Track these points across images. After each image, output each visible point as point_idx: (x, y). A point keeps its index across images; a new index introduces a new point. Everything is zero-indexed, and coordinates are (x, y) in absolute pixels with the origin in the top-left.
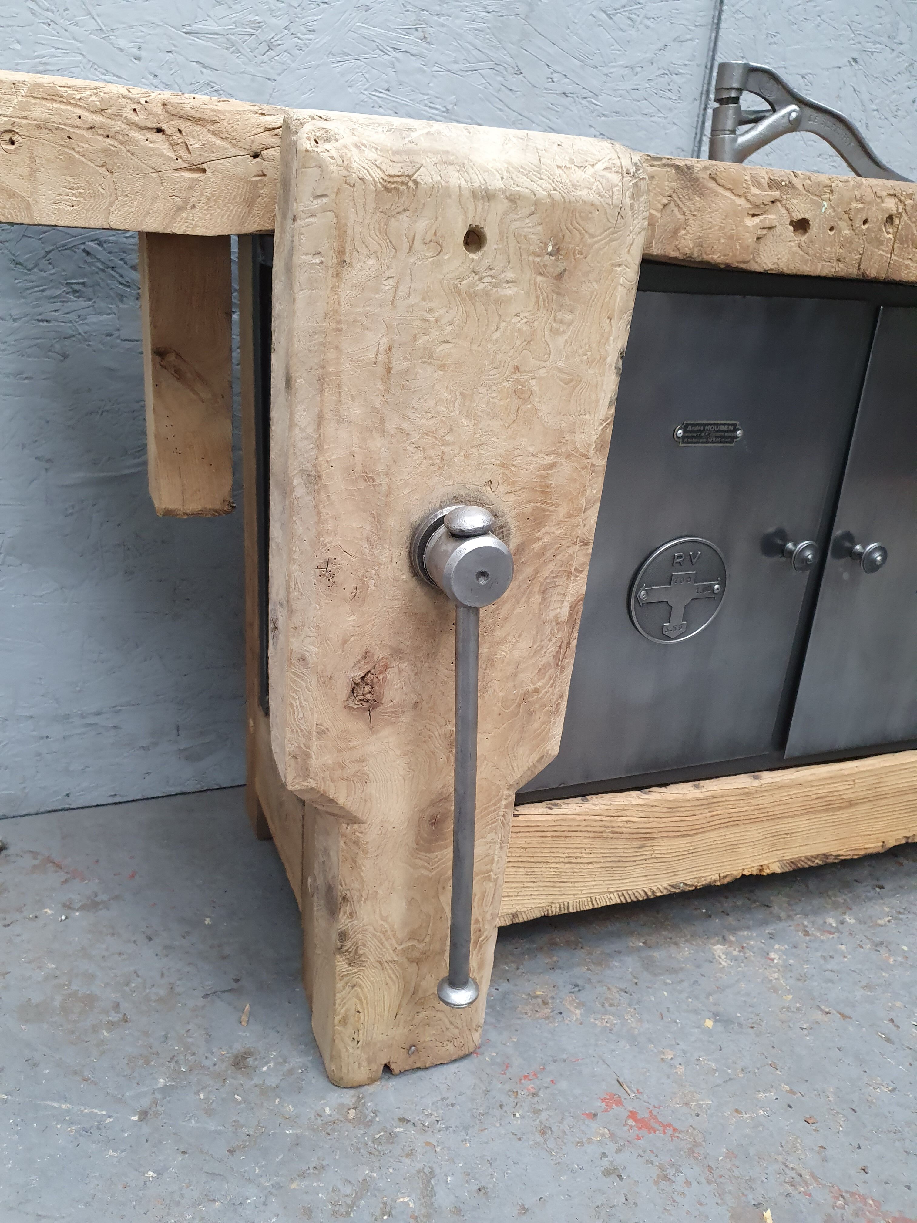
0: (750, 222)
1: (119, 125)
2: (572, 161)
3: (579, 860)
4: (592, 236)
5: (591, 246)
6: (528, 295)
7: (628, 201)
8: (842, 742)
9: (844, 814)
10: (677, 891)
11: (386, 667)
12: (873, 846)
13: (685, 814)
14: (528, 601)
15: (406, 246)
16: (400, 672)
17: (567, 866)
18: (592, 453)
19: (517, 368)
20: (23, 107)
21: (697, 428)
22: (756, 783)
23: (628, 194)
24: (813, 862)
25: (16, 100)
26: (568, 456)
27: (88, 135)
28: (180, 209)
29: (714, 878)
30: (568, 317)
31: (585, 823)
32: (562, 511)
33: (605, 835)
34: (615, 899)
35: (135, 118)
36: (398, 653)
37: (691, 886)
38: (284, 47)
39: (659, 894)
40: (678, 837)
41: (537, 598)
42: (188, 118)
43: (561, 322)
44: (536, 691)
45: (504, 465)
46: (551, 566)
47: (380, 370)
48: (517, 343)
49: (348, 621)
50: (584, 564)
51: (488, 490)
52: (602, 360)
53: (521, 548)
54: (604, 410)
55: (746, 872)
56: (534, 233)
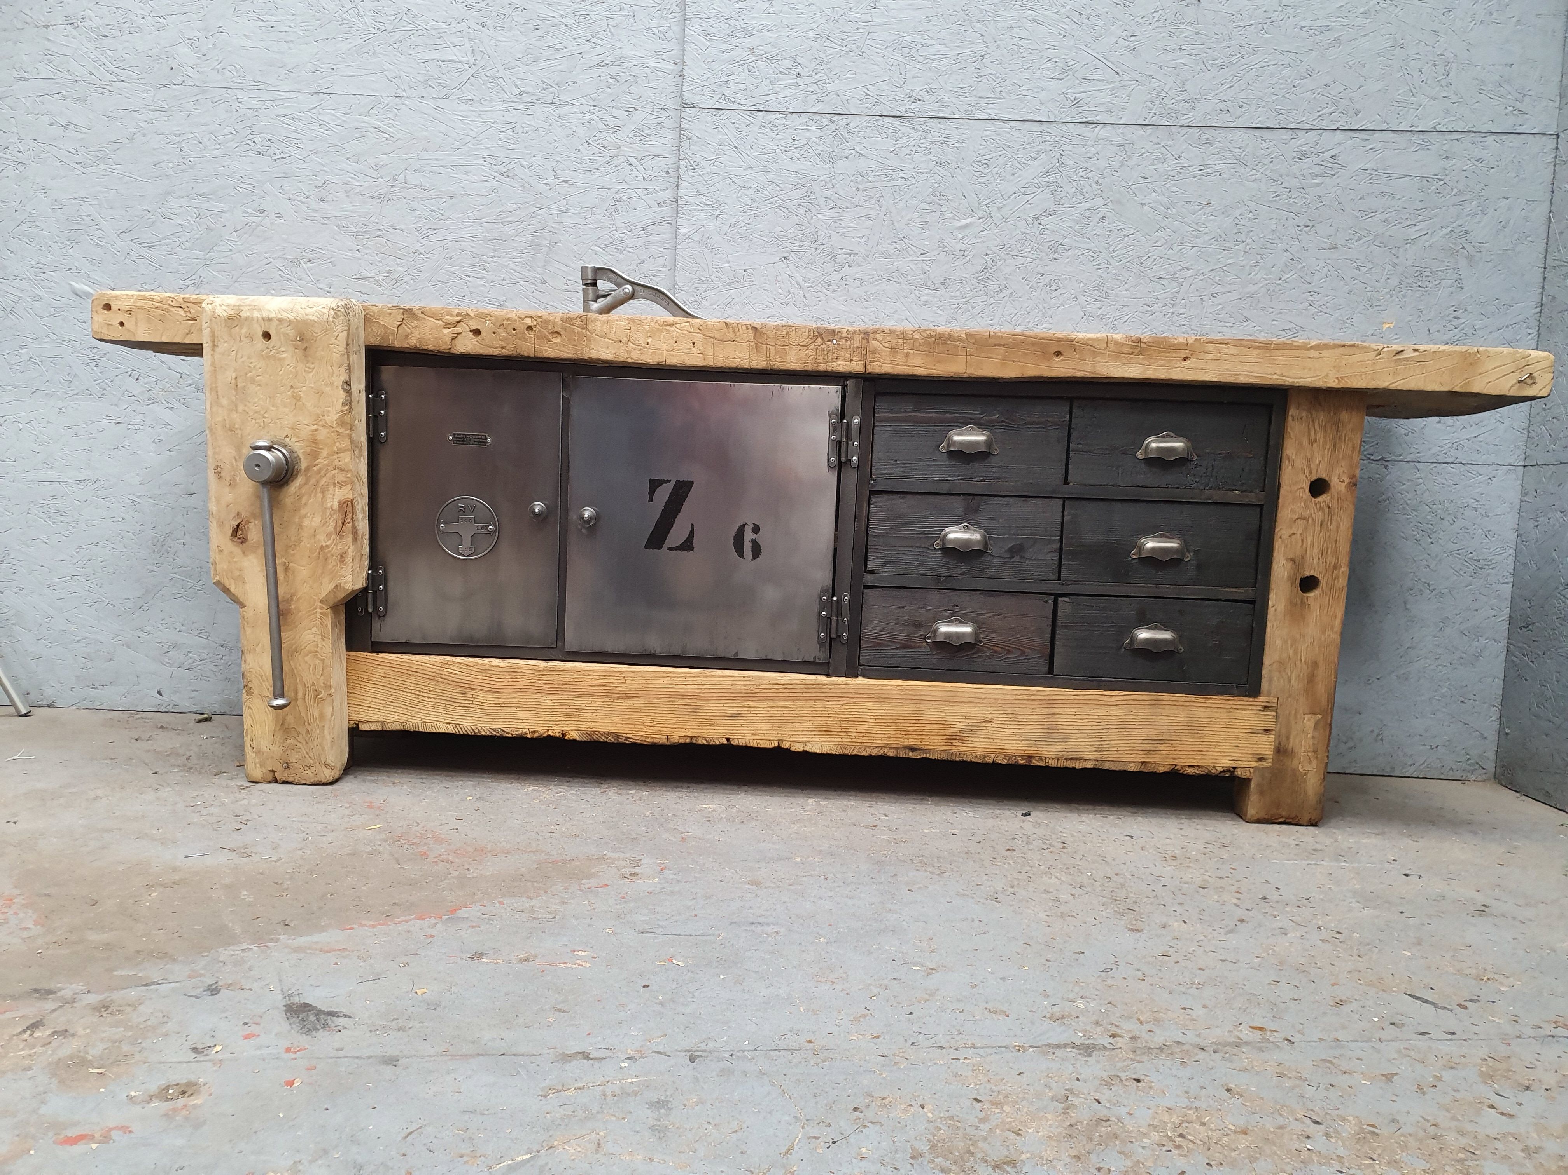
0: (446, 331)
1: (166, 306)
3: (421, 694)
4: (317, 333)
5: (317, 337)
6: (292, 357)
7: (331, 319)
8: (609, 647)
10: (498, 735)
11: (248, 522)
12: (660, 737)
13: (493, 676)
14: (315, 496)
15: (238, 339)
16: (255, 525)
17: (415, 696)
18: (335, 426)
19: (292, 387)
20: (134, 302)
21: (462, 436)
22: (546, 664)
23: (331, 317)
24: (607, 738)
25: (132, 300)
26: (323, 426)
27: (155, 310)
29: (525, 731)
30: (313, 366)
31: (422, 668)
32: (325, 453)
33: (437, 679)
34: (450, 729)
35: (172, 303)
36: (254, 515)
37: (508, 733)
38: (405, 281)
39: (484, 734)
40: (490, 691)
41: (320, 495)
43: (309, 368)
44: (327, 546)
45: (293, 429)
46: (324, 479)
47: (233, 386)
48: (291, 376)
49: (229, 496)
50: (345, 481)
51: (287, 439)
52: (332, 384)
53: (308, 469)
54: (339, 407)
55: (550, 733)
56: (292, 333)
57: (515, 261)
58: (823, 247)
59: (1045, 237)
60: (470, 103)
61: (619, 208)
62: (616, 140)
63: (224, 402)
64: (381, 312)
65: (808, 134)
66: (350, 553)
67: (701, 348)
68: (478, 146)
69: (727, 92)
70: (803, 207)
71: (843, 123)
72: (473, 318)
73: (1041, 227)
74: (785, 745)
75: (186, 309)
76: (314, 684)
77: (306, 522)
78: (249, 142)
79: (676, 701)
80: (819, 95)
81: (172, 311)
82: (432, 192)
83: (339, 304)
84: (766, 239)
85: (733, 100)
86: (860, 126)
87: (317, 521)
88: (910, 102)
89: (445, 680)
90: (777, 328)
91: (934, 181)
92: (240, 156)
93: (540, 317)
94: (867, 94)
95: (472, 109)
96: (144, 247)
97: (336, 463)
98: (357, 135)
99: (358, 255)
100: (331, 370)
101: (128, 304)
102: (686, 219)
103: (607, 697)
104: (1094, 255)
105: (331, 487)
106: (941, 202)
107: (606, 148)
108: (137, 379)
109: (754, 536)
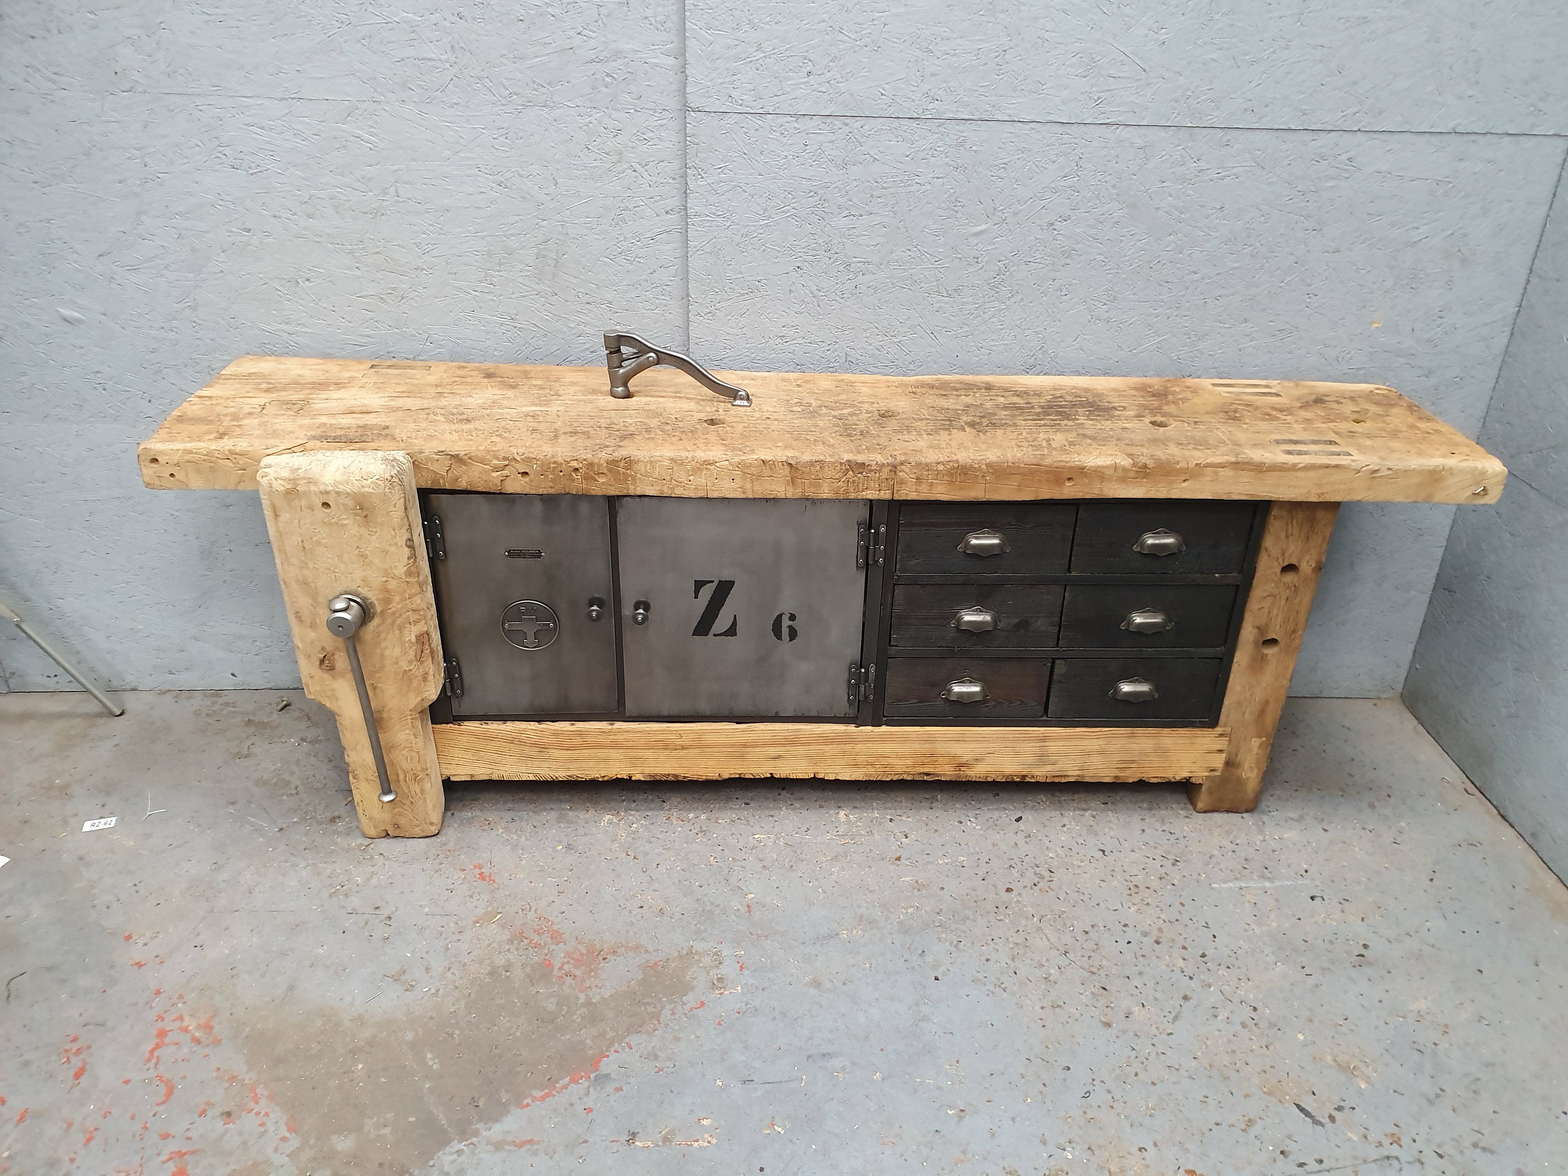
1: (214, 459)
2: (362, 477)
3: (503, 753)
4: (375, 503)
5: (376, 506)
6: (355, 523)
7: (387, 490)
8: (665, 712)
9: (681, 753)
10: (574, 780)
11: (333, 654)
12: (713, 775)
13: (563, 738)
14: (393, 632)
15: (299, 509)
16: (340, 656)
17: (497, 755)
18: (403, 577)
19: (358, 547)
20: (181, 456)
21: (517, 551)
22: (610, 727)
23: (387, 488)
24: (667, 778)
25: (179, 455)
26: (393, 578)
27: (203, 462)
28: (240, 482)
29: (596, 776)
30: (375, 530)
32: (398, 598)
33: (515, 741)
34: (532, 778)
35: (219, 456)
36: (337, 649)
37: (581, 778)
39: (561, 779)
40: (562, 749)
41: (398, 632)
42: (237, 454)
43: (372, 531)
44: (410, 670)
45: (362, 582)
46: (400, 619)
47: (301, 548)
48: (355, 539)
49: (312, 635)
50: (419, 619)
51: (359, 589)
52: (396, 544)
53: (382, 612)
54: (405, 561)
55: (619, 776)
56: (350, 503)
57: (522, 274)
58: (836, 255)
59: (1059, 242)
60: (455, 106)
61: (626, 217)
62: (618, 145)
63: (295, 561)
64: (428, 459)
65: (820, 138)
66: (431, 672)
67: (741, 483)
68: (470, 155)
69: (734, 94)
70: (816, 215)
71: (858, 125)
72: (519, 462)
73: (1056, 232)
74: (820, 776)
75: (234, 461)
76: (412, 770)
77: (387, 653)
78: (219, 155)
79: (726, 750)
80: (831, 96)
81: (220, 463)
82: (427, 206)
83: (392, 473)
84: (779, 249)
85: (741, 102)
86: (875, 129)
87: (397, 651)
88: (927, 102)
89: (522, 743)
90: (812, 463)
91: (950, 187)
92: (213, 170)
93: (585, 460)
94: (882, 94)
95: (459, 113)
96: (128, 270)
97: (409, 606)
98: (337, 146)
99: (358, 273)
100: (394, 533)
101: (176, 459)
102: (697, 231)
103: (666, 749)
104: (1106, 260)
105: (408, 625)
106: (956, 208)
107: (606, 154)
108: (150, 401)
109: (791, 623)
